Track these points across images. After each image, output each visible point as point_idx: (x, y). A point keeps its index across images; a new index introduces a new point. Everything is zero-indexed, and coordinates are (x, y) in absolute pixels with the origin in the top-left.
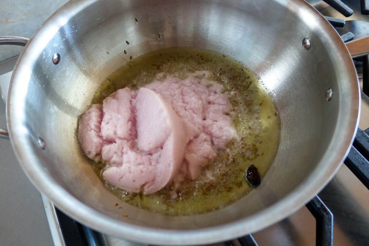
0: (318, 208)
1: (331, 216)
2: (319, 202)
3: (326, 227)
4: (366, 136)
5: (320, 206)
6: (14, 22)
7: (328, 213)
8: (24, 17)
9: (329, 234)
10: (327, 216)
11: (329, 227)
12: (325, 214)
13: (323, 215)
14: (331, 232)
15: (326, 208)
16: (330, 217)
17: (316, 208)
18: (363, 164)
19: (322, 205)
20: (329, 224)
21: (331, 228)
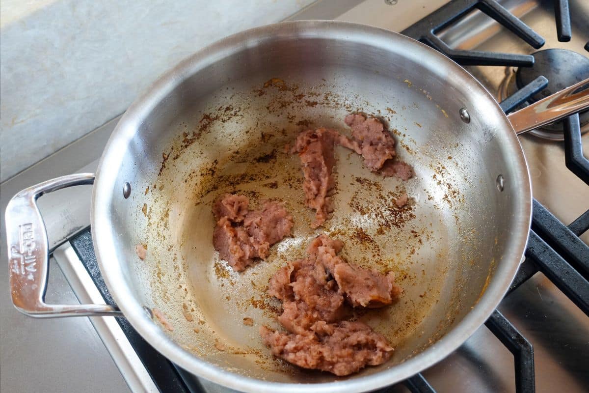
0: (514, 340)
1: (530, 347)
2: (514, 332)
4: (570, 234)
5: (516, 337)
6: (22, 121)
7: (526, 345)
8: (38, 111)
9: (529, 371)
10: (525, 349)
12: (522, 346)
13: (521, 348)
15: (523, 339)
16: (529, 350)
17: (510, 340)
18: (568, 273)
19: (518, 336)
20: (529, 358)
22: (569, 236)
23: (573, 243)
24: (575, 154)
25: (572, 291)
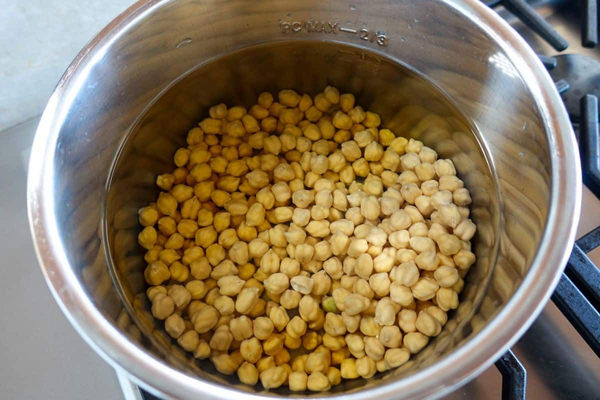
0: (506, 362)
1: (524, 373)
3: (516, 389)
5: (509, 359)
7: (520, 369)
10: (518, 373)
11: (520, 389)
12: (515, 370)
13: (513, 372)
14: (523, 396)
15: (517, 362)
16: (522, 375)
17: (503, 362)
18: (572, 294)
21: (523, 391)
22: (577, 254)
23: (581, 262)
24: (592, 167)
25: (575, 315)
